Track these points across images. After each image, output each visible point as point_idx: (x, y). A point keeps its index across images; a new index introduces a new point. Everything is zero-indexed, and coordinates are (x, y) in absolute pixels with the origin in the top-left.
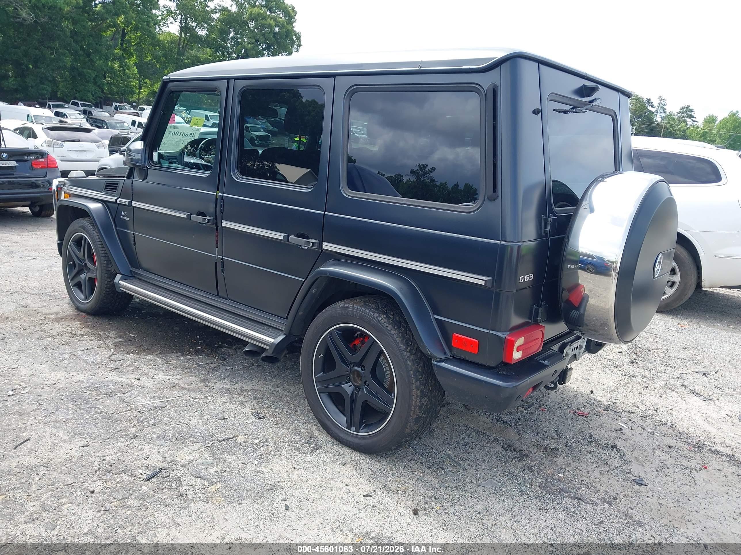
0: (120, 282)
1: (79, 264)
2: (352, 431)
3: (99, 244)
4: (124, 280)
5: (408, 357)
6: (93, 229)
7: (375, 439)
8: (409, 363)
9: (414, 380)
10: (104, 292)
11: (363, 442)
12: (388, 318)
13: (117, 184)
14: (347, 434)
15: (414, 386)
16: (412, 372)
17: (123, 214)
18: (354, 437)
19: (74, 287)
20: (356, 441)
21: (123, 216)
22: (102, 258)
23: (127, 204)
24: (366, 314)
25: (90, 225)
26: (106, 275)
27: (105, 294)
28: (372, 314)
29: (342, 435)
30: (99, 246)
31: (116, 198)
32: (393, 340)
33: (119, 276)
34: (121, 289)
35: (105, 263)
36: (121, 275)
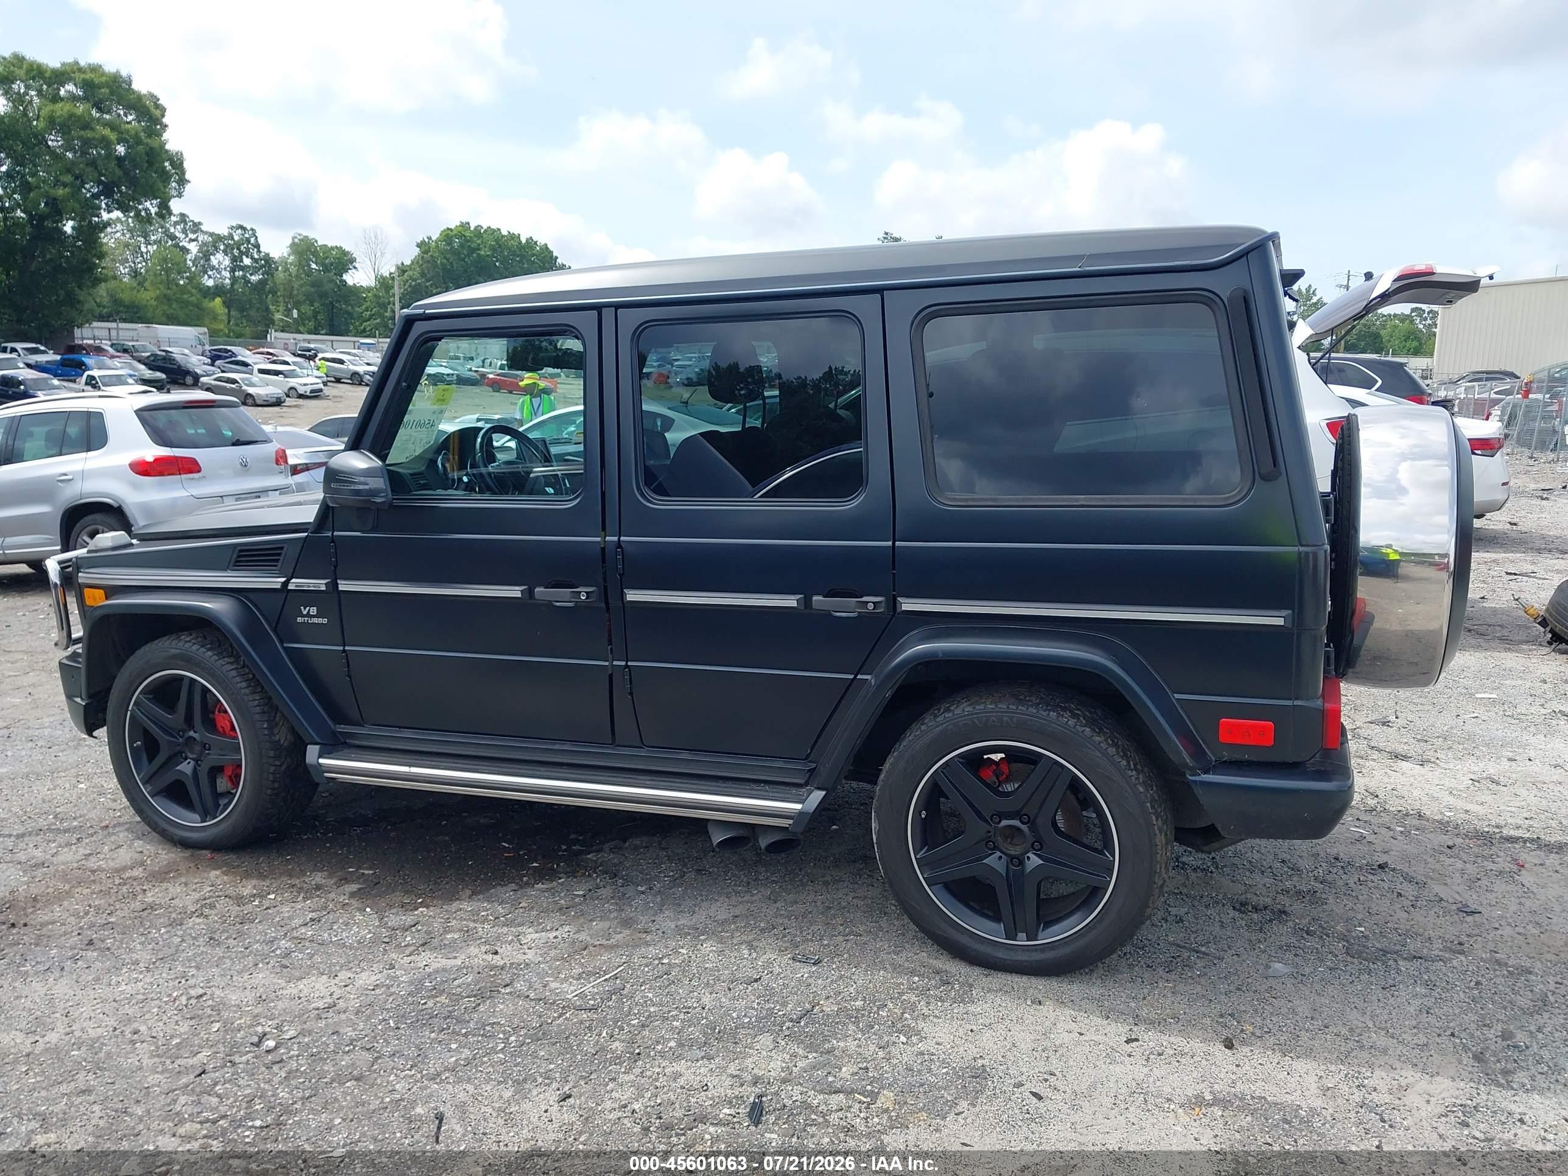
0: (321, 761)
1: (169, 742)
2: (1022, 941)
3: (241, 688)
4: (331, 756)
5: (1136, 779)
6: (216, 657)
7: (1081, 942)
8: (1141, 790)
9: (1154, 818)
10: (269, 791)
11: (1050, 955)
12: (1074, 716)
13: (282, 548)
14: (1013, 950)
15: (1156, 827)
16: (1149, 805)
17: (305, 613)
18: (1028, 951)
19: (156, 798)
20: (1038, 956)
21: (303, 616)
22: (257, 717)
23: (323, 588)
24: (1031, 716)
25: (203, 649)
26: (272, 754)
27: (270, 795)
28: (1045, 714)
29: (1001, 954)
30: (243, 691)
31: (283, 580)
32: (1103, 754)
33: (312, 751)
34: (326, 775)
35: (265, 726)
36: (317, 747)
